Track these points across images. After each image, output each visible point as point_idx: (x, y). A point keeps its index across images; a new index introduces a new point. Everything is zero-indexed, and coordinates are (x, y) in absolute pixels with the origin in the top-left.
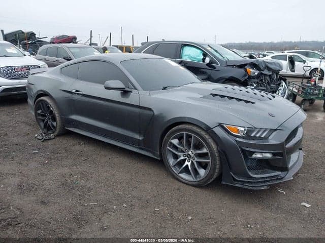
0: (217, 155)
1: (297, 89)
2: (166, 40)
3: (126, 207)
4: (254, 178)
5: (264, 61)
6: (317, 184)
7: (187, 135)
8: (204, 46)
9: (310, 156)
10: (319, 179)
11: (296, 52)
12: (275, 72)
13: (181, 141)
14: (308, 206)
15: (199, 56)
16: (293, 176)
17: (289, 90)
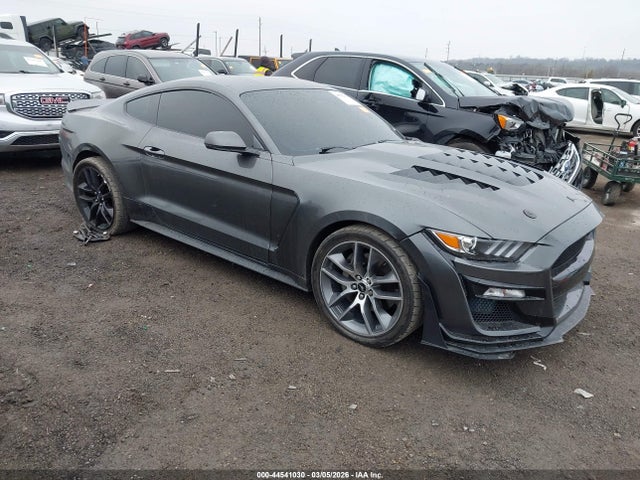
0: (415, 288)
1: (598, 160)
2: (342, 50)
3: (233, 380)
4: (486, 336)
5: (534, 101)
6: (613, 354)
7: (360, 246)
8: (416, 66)
9: (606, 297)
10: (618, 344)
11: (608, 83)
12: (555, 125)
13: (349, 258)
14: (587, 395)
15: (404, 86)
16: (564, 337)
17: (584, 161)
